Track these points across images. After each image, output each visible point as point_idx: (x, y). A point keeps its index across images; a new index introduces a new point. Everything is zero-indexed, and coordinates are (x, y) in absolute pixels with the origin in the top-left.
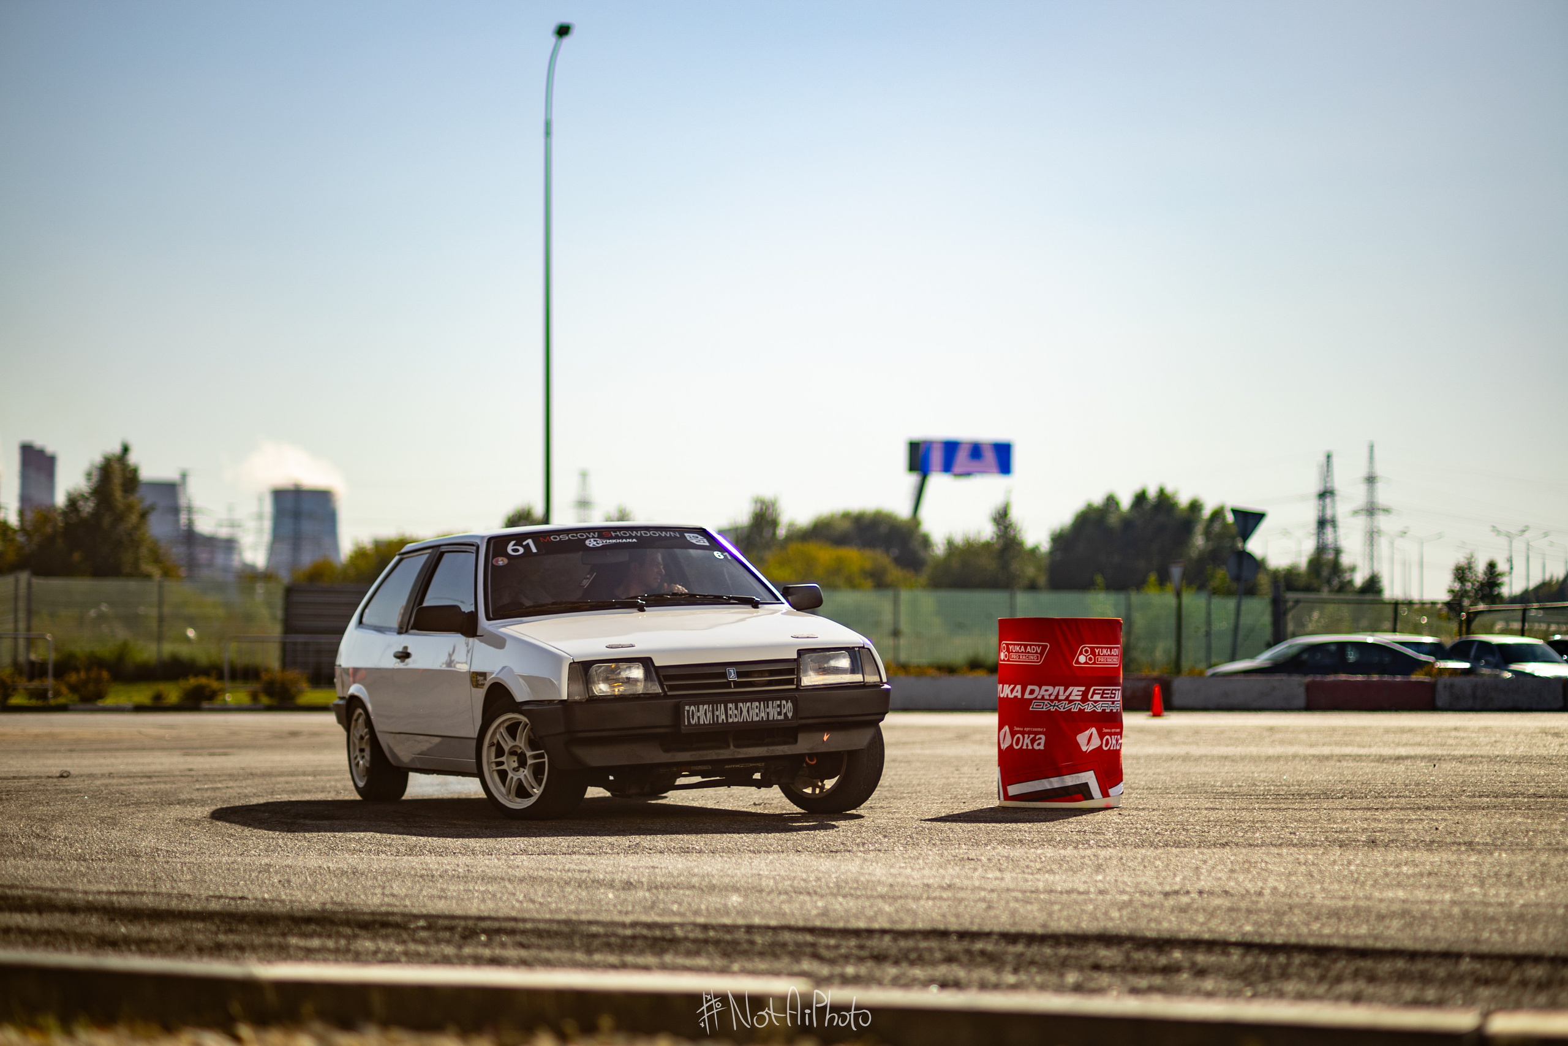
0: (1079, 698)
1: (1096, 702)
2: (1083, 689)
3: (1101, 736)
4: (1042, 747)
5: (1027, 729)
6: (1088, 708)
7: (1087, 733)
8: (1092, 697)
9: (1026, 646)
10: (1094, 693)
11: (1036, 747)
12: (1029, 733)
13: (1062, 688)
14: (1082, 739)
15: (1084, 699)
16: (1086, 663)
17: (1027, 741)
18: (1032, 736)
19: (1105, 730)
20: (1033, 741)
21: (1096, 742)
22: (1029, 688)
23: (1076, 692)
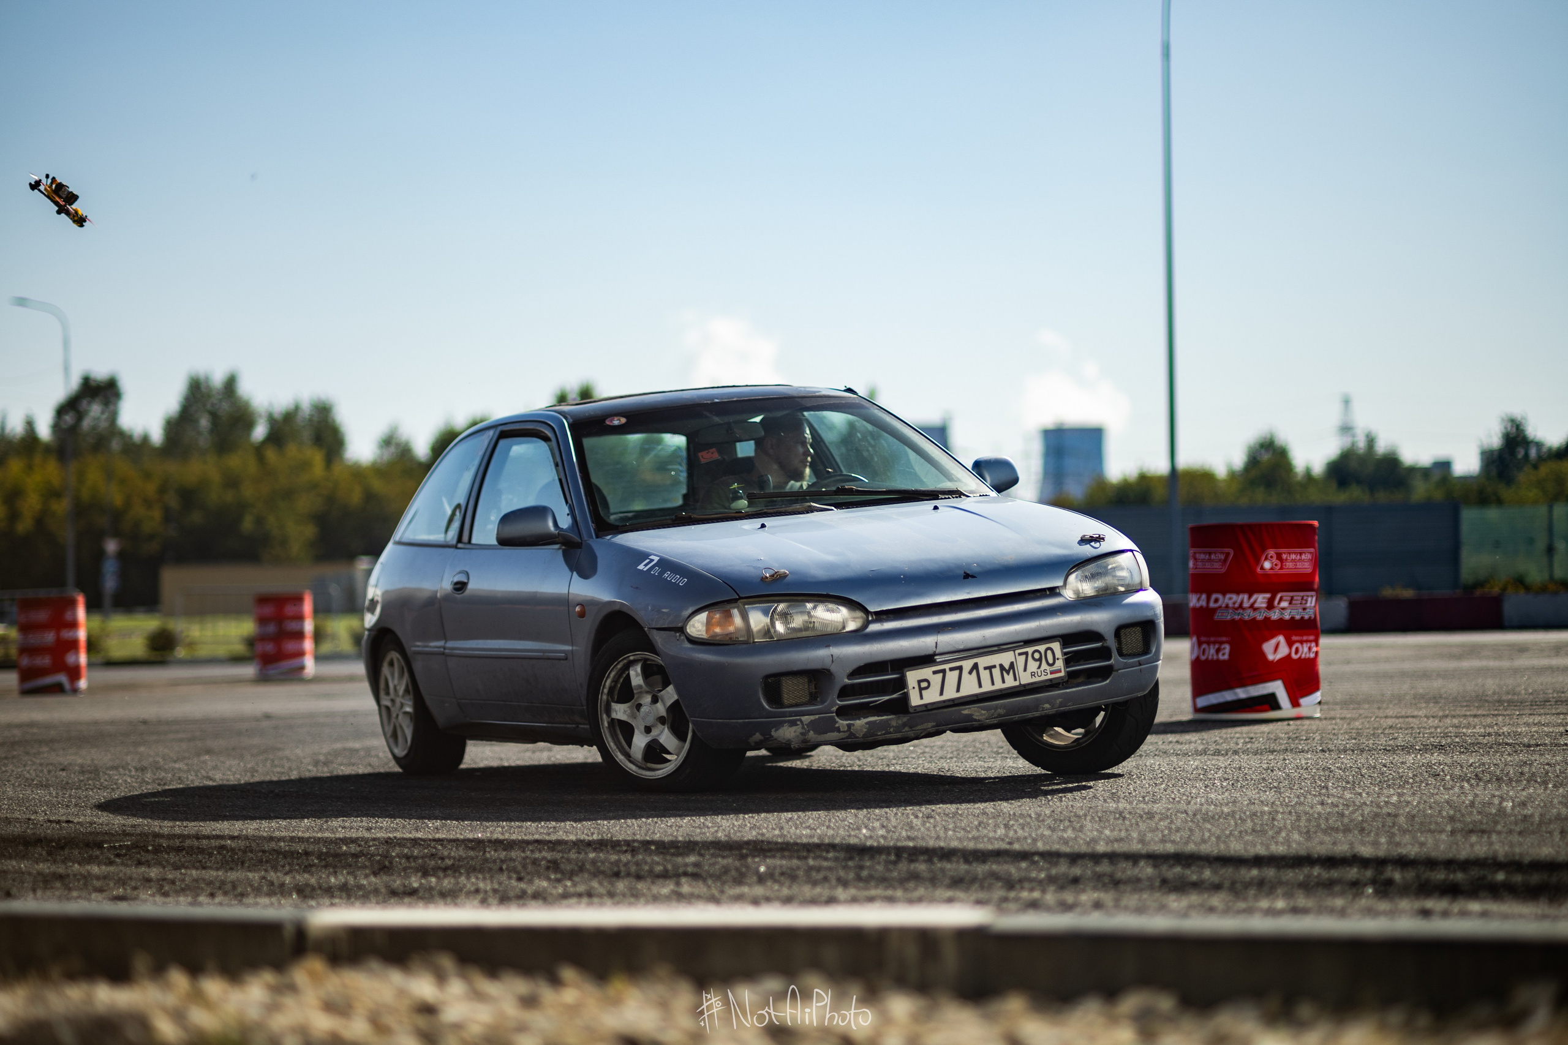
0: (1264, 605)
1: (1283, 609)
2: (1268, 595)
3: (1290, 644)
4: (1226, 657)
5: (1212, 639)
6: (1275, 615)
7: (1273, 642)
8: (1279, 603)
9: (1210, 554)
10: (1281, 600)
11: (1221, 657)
12: (1214, 643)
13: (1246, 596)
14: (1268, 647)
15: (1270, 606)
16: (1272, 569)
17: (1212, 651)
18: (1217, 646)
19: (1294, 638)
20: (1218, 651)
21: (1283, 651)
22: (1214, 596)
23: (1261, 599)
